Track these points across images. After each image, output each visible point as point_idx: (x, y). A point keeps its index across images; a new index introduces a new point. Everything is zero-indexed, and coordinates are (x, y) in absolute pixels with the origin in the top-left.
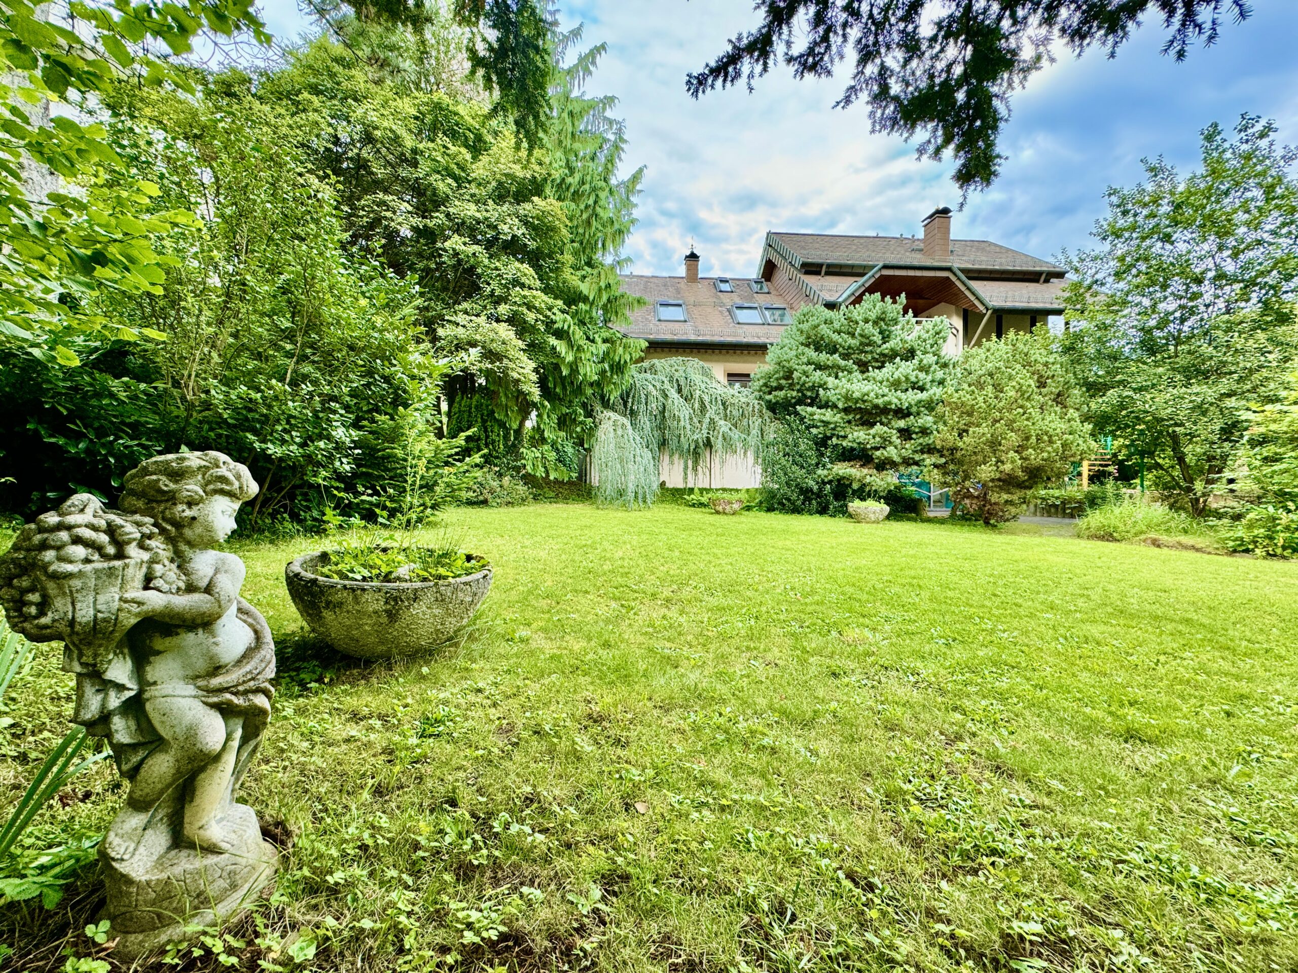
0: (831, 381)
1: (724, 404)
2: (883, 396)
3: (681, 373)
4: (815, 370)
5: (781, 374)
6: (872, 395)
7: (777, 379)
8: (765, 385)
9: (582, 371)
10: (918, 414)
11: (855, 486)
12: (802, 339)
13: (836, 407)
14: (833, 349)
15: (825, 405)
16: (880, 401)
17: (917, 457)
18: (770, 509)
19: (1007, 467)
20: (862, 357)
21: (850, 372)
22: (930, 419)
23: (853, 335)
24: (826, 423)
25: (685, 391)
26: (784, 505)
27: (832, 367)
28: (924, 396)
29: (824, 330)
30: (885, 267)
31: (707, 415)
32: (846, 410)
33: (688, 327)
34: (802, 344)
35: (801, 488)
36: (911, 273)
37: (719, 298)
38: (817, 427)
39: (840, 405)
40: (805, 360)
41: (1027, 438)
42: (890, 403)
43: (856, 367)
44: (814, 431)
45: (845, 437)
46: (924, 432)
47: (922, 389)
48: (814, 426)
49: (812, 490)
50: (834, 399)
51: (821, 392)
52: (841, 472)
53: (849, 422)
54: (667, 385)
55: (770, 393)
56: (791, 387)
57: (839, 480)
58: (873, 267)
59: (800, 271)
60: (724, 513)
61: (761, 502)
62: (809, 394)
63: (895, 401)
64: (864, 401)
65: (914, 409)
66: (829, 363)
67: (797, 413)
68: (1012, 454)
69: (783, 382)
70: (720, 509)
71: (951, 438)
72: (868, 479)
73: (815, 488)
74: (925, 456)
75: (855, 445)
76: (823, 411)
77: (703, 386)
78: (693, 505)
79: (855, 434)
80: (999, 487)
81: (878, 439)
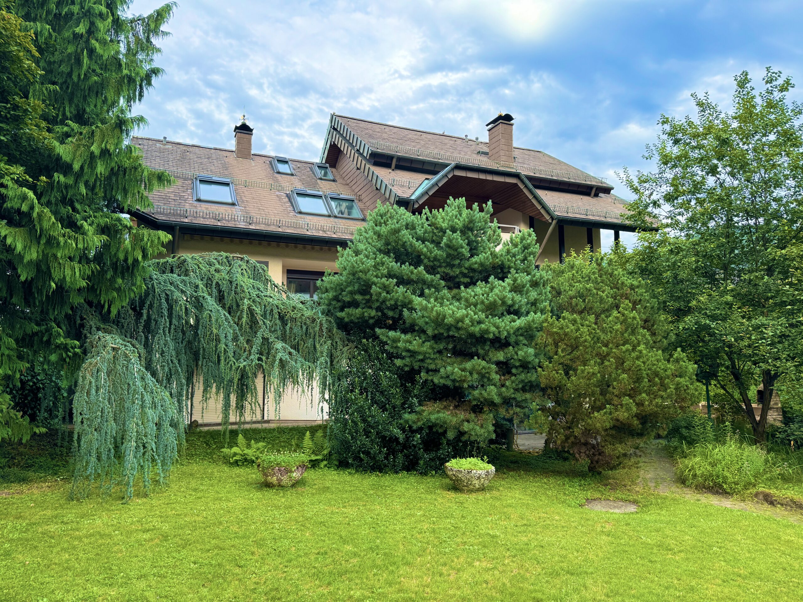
0: (417, 300)
1: (281, 318)
2: (479, 322)
3: (224, 275)
4: (398, 284)
5: (356, 287)
6: (467, 321)
7: (351, 293)
8: (336, 298)
9: (56, 274)
10: (517, 343)
11: (451, 435)
12: (379, 245)
13: (424, 332)
14: (416, 260)
15: (410, 329)
16: (476, 329)
17: (519, 396)
18: (343, 465)
19: (623, 415)
20: (448, 270)
21: (438, 290)
22: (531, 351)
23: (437, 244)
24: (413, 354)
25: (228, 301)
26: (361, 460)
27: (416, 282)
28: (520, 322)
29: (406, 235)
30: (458, 167)
31: (259, 334)
32: (436, 338)
33: (237, 211)
34: (380, 251)
35: (384, 438)
36: (482, 176)
37: (277, 181)
38: (403, 358)
39: (430, 332)
40: (385, 272)
41: (638, 380)
42: (487, 331)
43: (443, 283)
44: (398, 362)
45: (436, 371)
46: (525, 366)
47: (518, 313)
48: (397, 357)
49: (397, 439)
50: (421, 322)
51: (406, 312)
52: (433, 417)
53: (440, 352)
54: (203, 292)
55: (342, 310)
56: (368, 304)
57: (430, 428)
58: (446, 165)
59: (368, 161)
60: (281, 486)
61: (330, 454)
62: (390, 313)
63: (493, 329)
64: (458, 329)
65: (512, 339)
66: (414, 277)
67: (376, 337)
68: (626, 400)
69: (358, 297)
70: (274, 480)
71: (558, 376)
72: (466, 427)
73: (401, 437)
74: (528, 396)
75: (449, 383)
76: (408, 336)
77: (254, 293)
78: (236, 463)
79: (449, 368)
80: (612, 436)
81: (475, 376)
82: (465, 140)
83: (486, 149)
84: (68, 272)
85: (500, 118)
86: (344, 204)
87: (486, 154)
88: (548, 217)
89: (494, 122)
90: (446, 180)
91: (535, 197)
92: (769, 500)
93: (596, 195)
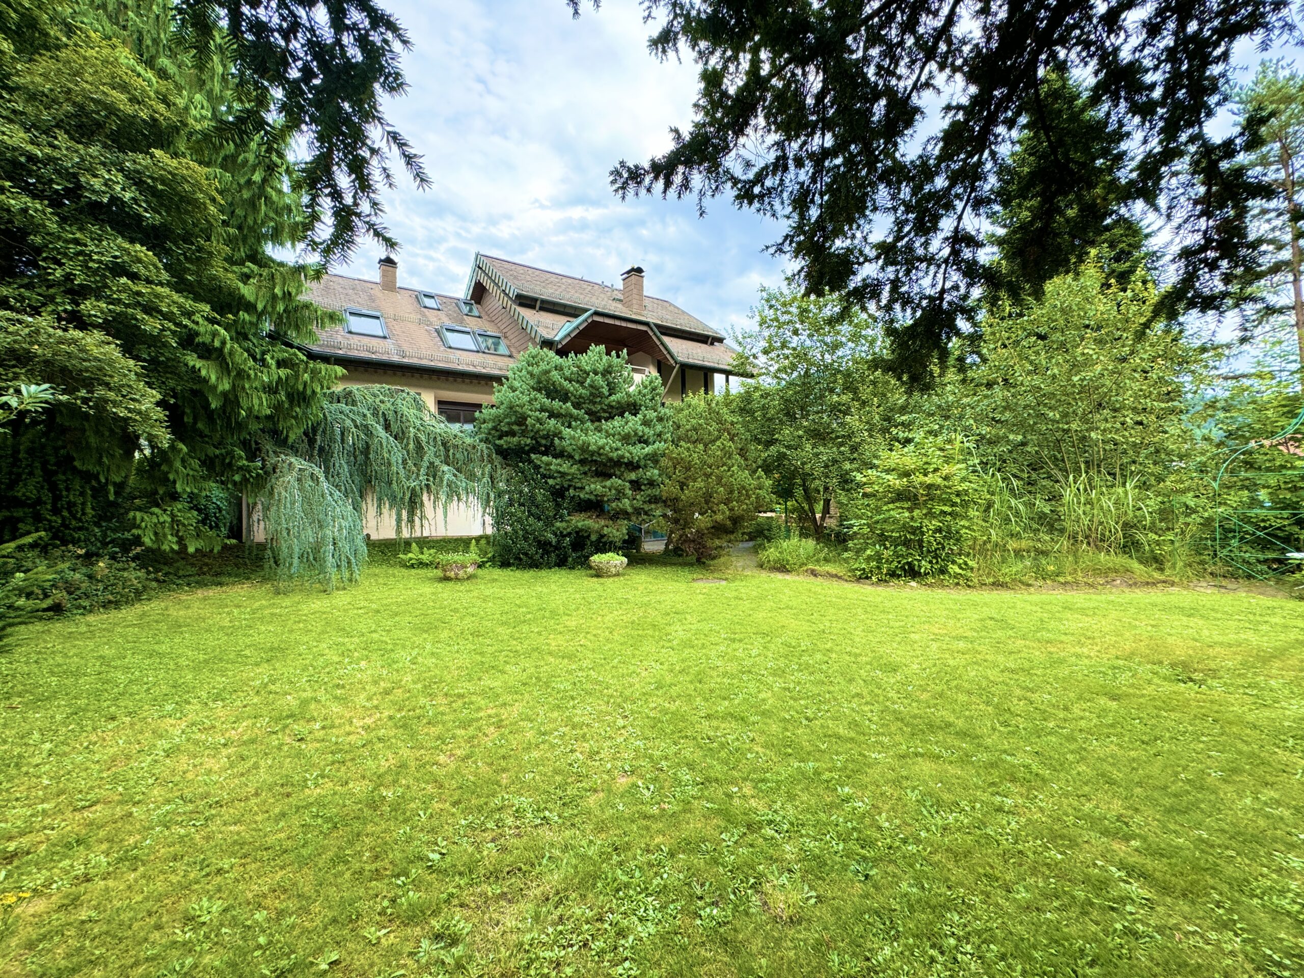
0: (567, 432)
1: (444, 444)
2: (617, 449)
3: (389, 405)
4: (549, 417)
5: (513, 419)
6: (607, 448)
7: (509, 424)
8: (495, 428)
10: (645, 466)
11: (594, 537)
12: (532, 383)
13: (572, 457)
14: (565, 397)
15: (561, 454)
16: (614, 455)
17: (646, 507)
18: (505, 564)
19: (719, 517)
20: (591, 407)
21: (583, 423)
22: (656, 472)
23: (582, 384)
24: (563, 475)
25: (395, 427)
26: (521, 559)
27: (565, 416)
28: (648, 450)
29: (555, 375)
30: (596, 313)
31: (425, 458)
32: (582, 462)
33: (389, 345)
34: (533, 388)
35: (539, 542)
36: (618, 323)
37: (424, 315)
38: (555, 478)
39: (577, 457)
40: (538, 406)
41: (732, 492)
42: (623, 457)
43: (587, 417)
44: (551, 482)
45: (582, 488)
46: (652, 483)
47: (646, 442)
48: (550, 477)
49: (550, 543)
50: (569, 449)
51: (557, 441)
52: (580, 525)
53: (585, 473)
54: (371, 421)
55: (500, 438)
56: (524, 434)
57: (577, 533)
58: (586, 310)
59: (514, 302)
60: (457, 579)
61: (494, 556)
62: (543, 442)
63: (627, 455)
64: (600, 455)
65: (642, 463)
66: (563, 412)
67: (530, 461)
68: (722, 506)
69: (515, 428)
70: (452, 574)
71: (675, 490)
72: (606, 531)
73: (554, 540)
74: (653, 506)
75: (593, 497)
76: (559, 461)
77: (418, 423)
78: (412, 566)
79: (592, 486)
80: (713, 534)
81: (613, 492)
82: (603, 286)
83: (621, 297)
84: (256, 401)
85: (633, 270)
86: (490, 341)
87: (621, 301)
88: (672, 362)
89: (628, 272)
90: (586, 324)
91: (662, 344)
92: (814, 573)
93: (712, 344)
